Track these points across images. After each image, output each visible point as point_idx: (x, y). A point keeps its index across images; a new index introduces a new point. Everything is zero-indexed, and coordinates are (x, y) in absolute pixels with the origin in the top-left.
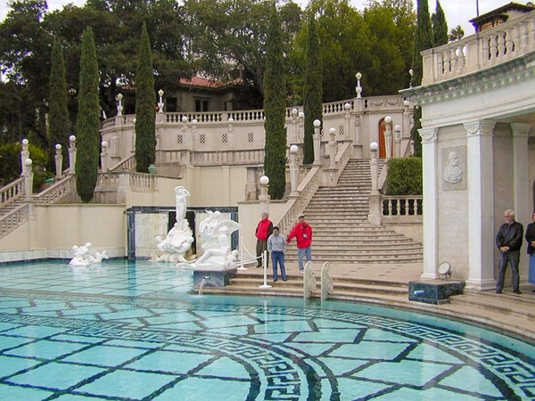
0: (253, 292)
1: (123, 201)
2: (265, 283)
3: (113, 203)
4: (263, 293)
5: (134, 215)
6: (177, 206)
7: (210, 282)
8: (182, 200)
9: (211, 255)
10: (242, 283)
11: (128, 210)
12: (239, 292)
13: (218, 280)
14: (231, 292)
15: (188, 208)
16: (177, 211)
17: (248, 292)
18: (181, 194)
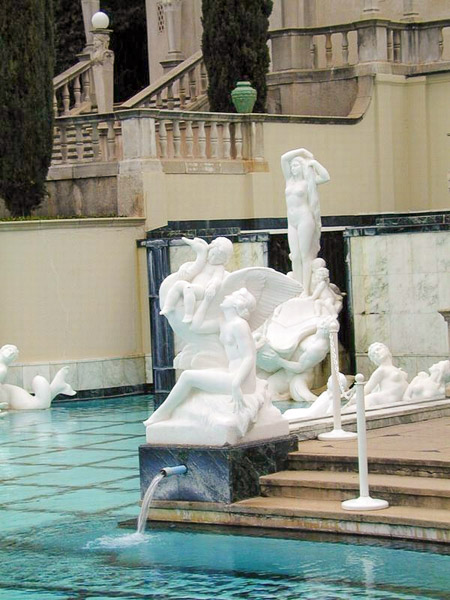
0: (321, 526)
1: (137, 206)
2: (364, 490)
3: (108, 215)
4: (351, 528)
5: (167, 250)
6: (291, 214)
7: (187, 484)
8: (304, 196)
9: (194, 390)
10: (297, 489)
11: (153, 235)
12: (277, 522)
13: (213, 477)
14: (253, 521)
15: (326, 221)
16: (290, 231)
17: (303, 524)
18: (301, 176)
